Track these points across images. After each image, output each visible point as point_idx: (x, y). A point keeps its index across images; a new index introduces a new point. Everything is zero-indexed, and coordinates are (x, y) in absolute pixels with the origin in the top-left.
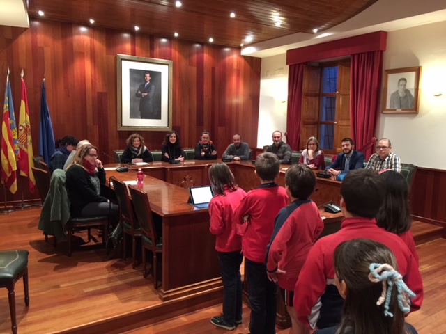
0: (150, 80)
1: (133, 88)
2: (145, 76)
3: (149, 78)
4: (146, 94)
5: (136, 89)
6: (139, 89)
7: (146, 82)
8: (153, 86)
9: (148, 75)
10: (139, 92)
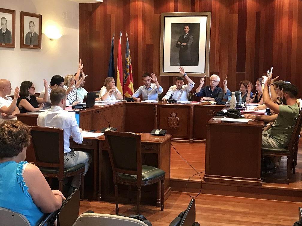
0: (189, 32)
1: (174, 40)
2: (184, 28)
3: (188, 30)
4: (185, 44)
5: (177, 40)
6: (179, 40)
7: (186, 33)
8: (192, 37)
9: (187, 27)
10: (179, 43)
